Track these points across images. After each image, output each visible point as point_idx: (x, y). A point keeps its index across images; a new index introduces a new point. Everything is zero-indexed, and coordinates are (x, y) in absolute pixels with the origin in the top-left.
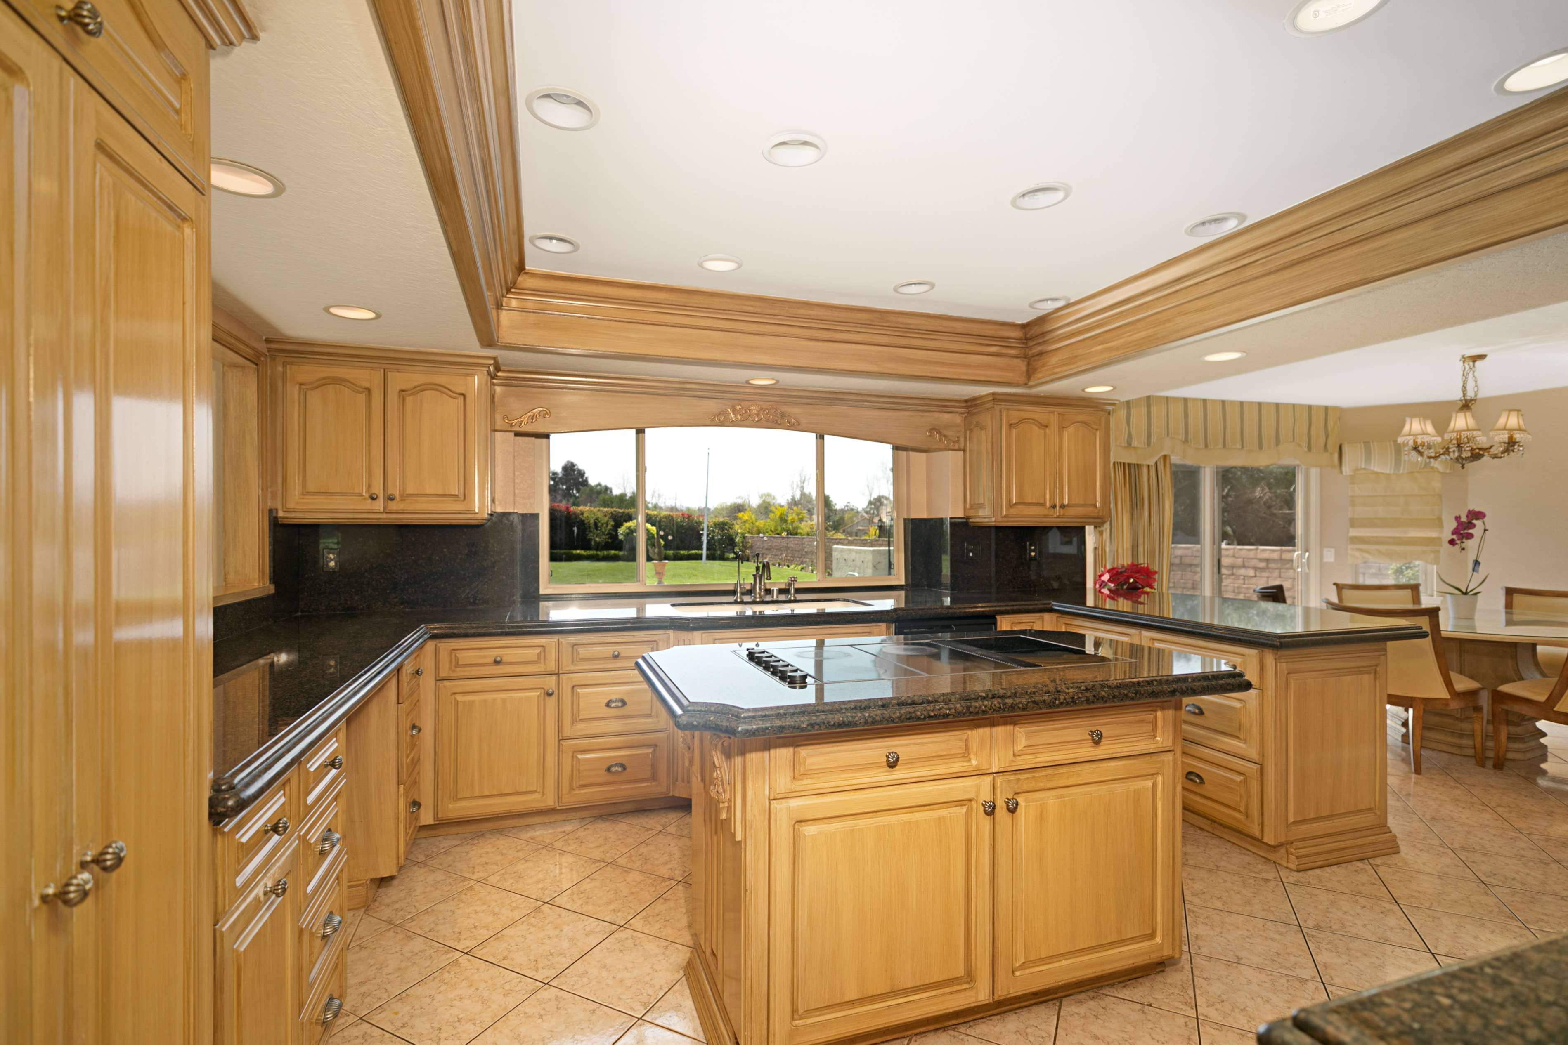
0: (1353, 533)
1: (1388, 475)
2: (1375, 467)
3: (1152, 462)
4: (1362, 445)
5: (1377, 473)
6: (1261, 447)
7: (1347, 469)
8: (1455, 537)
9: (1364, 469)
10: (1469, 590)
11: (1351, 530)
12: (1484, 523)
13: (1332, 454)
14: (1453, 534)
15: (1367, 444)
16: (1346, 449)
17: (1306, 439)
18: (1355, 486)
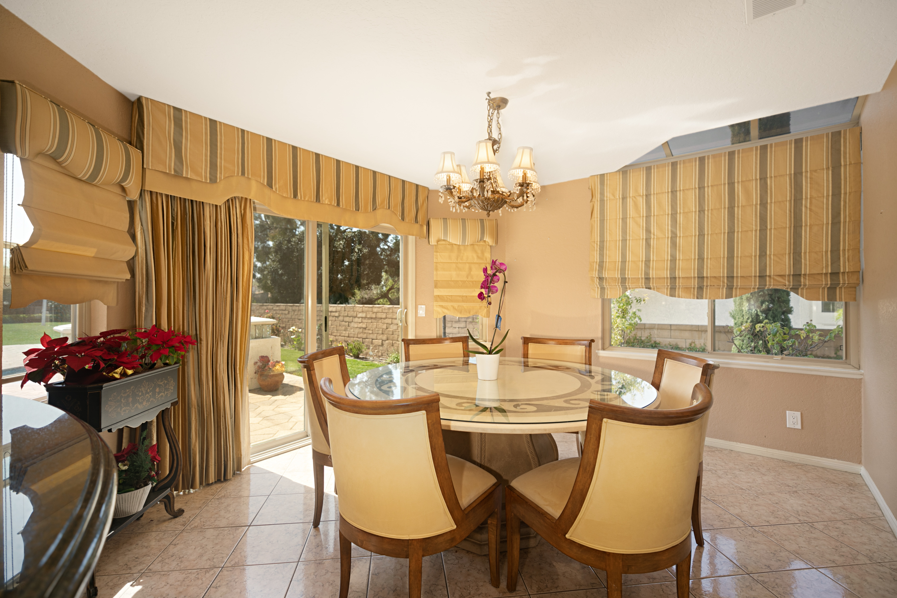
0: (437, 292)
1: (459, 245)
2: (451, 239)
3: (220, 202)
4: (442, 220)
5: (452, 244)
6: (357, 209)
7: (433, 240)
8: (483, 291)
9: (444, 240)
10: (493, 348)
11: (435, 290)
12: (504, 274)
13: (422, 226)
14: (482, 287)
15: (445, 219)
16: (432, 223)
17: (400, 208)
18: (438, 254)
